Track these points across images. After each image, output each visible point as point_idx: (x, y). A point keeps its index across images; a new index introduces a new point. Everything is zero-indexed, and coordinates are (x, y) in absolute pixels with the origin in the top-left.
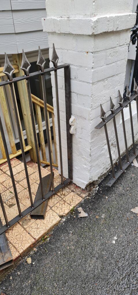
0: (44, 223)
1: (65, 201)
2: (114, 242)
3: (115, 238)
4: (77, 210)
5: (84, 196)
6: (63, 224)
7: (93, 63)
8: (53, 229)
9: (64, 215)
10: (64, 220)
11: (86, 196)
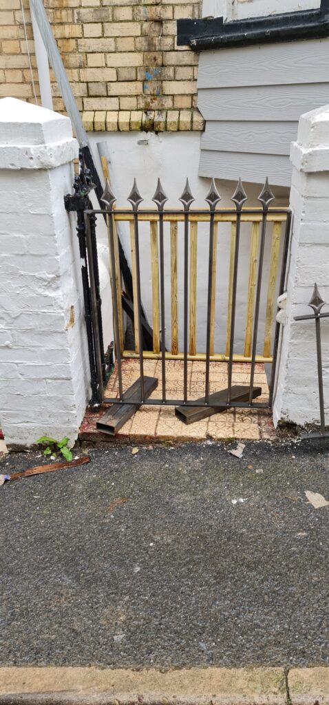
0: (182, 428)
1: (233, 426)
2: (234, 502)
3: (242, 500)
4: (236, 444)
5: (266, 436)
6: (204, 446)
7: (304, 212)
8: (188, 442)
9: (214, 437)
10: (210, 443)
11: (268, 440)
